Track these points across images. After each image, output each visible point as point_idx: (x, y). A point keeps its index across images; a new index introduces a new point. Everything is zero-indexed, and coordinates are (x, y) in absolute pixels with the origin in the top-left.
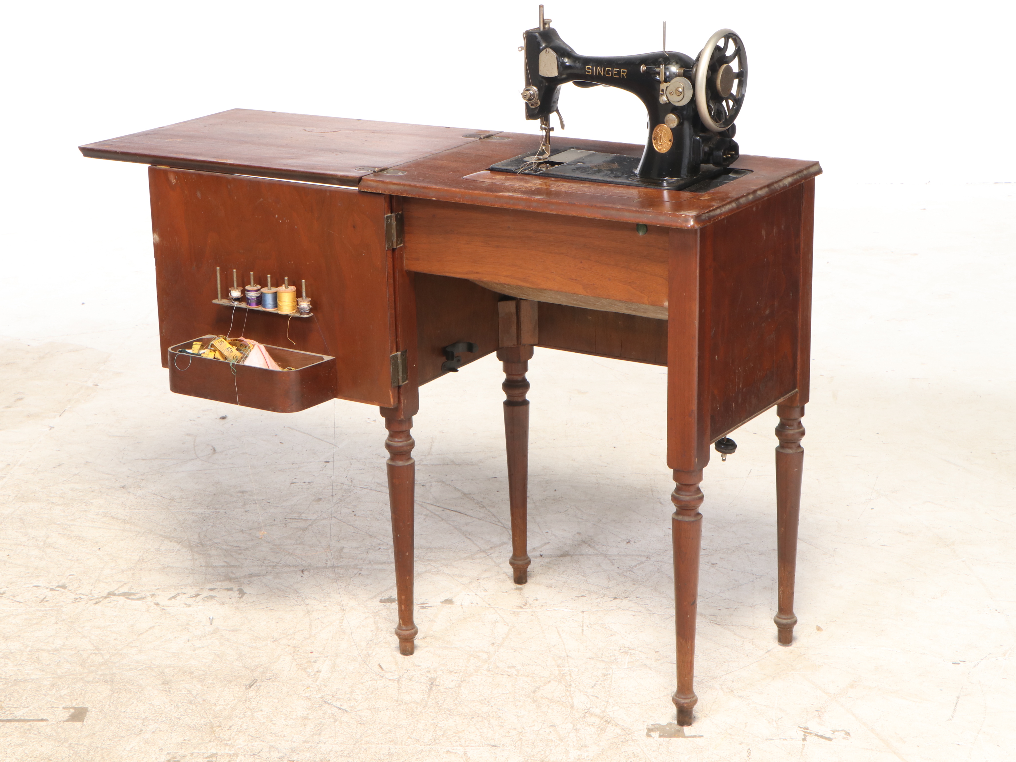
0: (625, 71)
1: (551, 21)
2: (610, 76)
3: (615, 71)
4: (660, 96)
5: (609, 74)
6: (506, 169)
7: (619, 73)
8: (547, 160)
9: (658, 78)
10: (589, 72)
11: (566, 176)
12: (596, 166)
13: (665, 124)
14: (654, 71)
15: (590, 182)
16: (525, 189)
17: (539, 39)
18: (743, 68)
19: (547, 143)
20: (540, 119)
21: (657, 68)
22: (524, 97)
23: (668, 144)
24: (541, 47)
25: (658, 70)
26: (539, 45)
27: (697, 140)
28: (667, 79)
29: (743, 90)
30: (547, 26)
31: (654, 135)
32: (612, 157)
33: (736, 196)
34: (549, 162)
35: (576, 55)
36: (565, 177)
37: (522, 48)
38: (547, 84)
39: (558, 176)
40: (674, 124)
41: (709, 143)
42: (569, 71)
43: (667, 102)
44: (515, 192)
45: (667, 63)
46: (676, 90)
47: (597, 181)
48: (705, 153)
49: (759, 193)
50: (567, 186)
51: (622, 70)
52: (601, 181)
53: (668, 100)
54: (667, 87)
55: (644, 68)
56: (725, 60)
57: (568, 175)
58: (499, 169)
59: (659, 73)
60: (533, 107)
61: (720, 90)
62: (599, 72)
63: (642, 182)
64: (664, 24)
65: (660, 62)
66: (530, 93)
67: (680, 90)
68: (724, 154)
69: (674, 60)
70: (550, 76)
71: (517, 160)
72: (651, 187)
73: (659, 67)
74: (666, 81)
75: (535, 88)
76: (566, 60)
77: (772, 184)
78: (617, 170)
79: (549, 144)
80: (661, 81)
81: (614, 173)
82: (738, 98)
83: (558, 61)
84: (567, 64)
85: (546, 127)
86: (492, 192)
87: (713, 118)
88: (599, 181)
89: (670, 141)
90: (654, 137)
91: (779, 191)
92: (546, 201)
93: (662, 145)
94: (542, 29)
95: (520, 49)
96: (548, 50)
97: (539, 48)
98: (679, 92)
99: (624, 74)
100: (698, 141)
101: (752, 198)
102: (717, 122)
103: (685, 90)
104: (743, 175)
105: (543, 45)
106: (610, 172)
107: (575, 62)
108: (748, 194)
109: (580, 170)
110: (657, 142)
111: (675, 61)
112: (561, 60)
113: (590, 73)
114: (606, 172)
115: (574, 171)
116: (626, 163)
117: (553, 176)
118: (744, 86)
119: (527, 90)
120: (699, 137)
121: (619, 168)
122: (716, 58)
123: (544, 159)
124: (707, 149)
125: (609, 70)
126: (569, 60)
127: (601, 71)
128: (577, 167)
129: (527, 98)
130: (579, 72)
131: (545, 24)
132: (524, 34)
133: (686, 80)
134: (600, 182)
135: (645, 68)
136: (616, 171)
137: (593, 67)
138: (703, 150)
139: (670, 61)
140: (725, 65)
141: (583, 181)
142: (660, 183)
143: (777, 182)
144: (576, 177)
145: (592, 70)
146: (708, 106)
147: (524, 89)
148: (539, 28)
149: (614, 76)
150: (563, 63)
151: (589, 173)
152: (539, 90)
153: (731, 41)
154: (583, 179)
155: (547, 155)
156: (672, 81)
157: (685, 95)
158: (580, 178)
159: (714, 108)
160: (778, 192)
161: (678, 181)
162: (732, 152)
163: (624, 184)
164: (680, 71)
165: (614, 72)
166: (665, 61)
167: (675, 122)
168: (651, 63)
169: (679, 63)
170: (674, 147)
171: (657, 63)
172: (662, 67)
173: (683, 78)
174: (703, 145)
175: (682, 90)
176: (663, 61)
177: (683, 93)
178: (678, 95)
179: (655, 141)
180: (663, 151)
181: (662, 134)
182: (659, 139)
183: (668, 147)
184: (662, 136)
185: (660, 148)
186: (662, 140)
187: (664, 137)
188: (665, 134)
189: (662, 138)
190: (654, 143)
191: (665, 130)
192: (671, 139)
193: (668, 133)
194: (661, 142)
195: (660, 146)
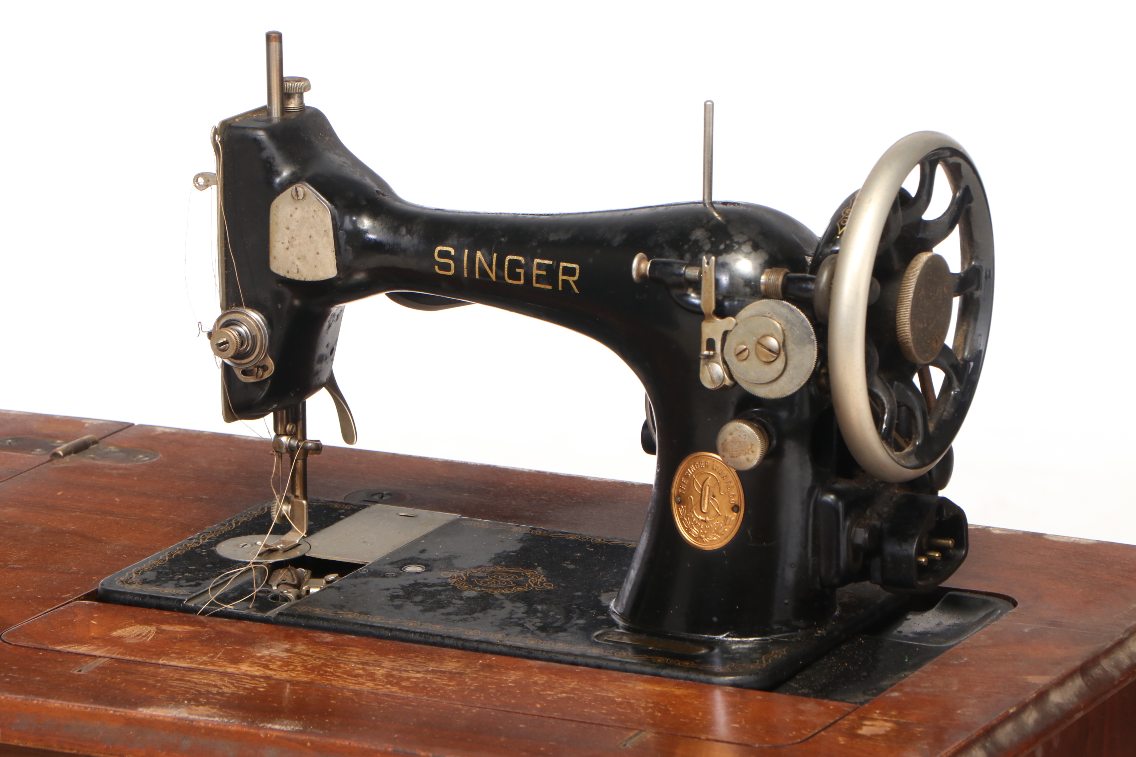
0: (574, 269)
1: (308, 88)
2: (522, 282)
3: (540, 266)
4: (702, 362)
5: (517, 277)
6: (159, 598)
7: (551, 273)
8: (297, 553)
9: (694, 298)
10: (447, 267)
11: (371, 626)
12: (470, 581)
13: (716, 452)
14: (681, 275)
15: (459, 652)
16: (233, 689)
17: (271, 150)
18: (977, 258)
19: (298, 493)
20: (270, 416)
21: (688, 266)
22: (220, 348)
23: (726, 518)
24: (278, 180)
25: (692, 272)
26: (271, 171)
27: (827, 504)
28: (726, 303)
29: (980, 330)
30: (293, 104)
31: (679, 488)
32: (521, 540)
33: (983, 722)
34: (303, 561)
35: (397, 204)
36: (368, 629)
37: (207, 180)
38: (296, 302)
39: (343, 627)
40: (751, 456)
41: (868, 513)
42: (376, 260)
43: (728, 382)
44: (199, 704)
45: (722, 247)
46: (759, 343)
47: (484, 646)
48: (855, 549)
49: (1056, 698)
50: (380, 672)
51: (563, 264)
52: (496, 648)
53: (731, 377)
54: (725, 334)
55: (643, 266)
56: (920, 235)
57: (377, 620)
58: (130, 598)
59: (696, 285)
60: (251, 379)
61: (911, 343)
62: (482, 271)
63: (639, 651)
64: (709, 109)
65: (696, 241)
66: (240, 334)
67: (773, 342)
68: (921, 552)
69: (745, 238)
70: (309, 279)
71: (191, 555)
72: (675, 673)
73: (698, 264)
74: (721, 312)
75: (255, 316)
76: (366, 223)
77: (1094, 660)
78: (546, 596)
79: (305, 498)
80: (704, 309)
81: (536, 611)
82: (963, 359)
83: (337, 228)
84: (371, 236)
85: (294, 443)
86: (113, 702)
87: (885, 437)
88: (490, 647)
89: (735, 508)
90: (679, 495)
91: (1120, 682)
92: (312, 743)
93: (705, 521)
94: (276, 113)
95: (201, 180)
96: (300, 190)
97: (270, 182)
98: (770, 351)
99: (571, 279)
100: (832, 508)
101: (1037, 722)
102: (899, 448)
103: (790, 346)
104: (982, 614)
105: (286, 173)
106: (521, 608)
107: (395, 230)
108: (1023, 708)
109: (419, 598)
110: (690, 510)
111: (749, 240)
112: (347, 224)
113: (450, 270)
114: (509, 606)
115: (397, 602)
116: (572, 567)
117: (326, 624)
118: (981, 315)
119: (228, 324)
120: (832, 497)
121: (551, 587)
122: (894, 235)
123: (285, 551)
124: (861, 536)
125: (518, 261)
126: (377, 224)
127: (490, 266)
128: (406, 583)
129: (231, 352)
130: (412, 263)
131: (286, 96)
132: (216, 132)
133: (792, 310)
134: (493, 653)
135: (646, 266)
136: (542, 602)
137: (459, 250)
138: (850, 540)
139: (732, 241)
140: (924, 257)
141: (434, 644)
142: (702, 656)
143: (1108, 652)
144: (407, 631)
145: (458, 260)
146: (873, 396)
147: (219, 320)
148: (265, 110)
149: (535, 285)
150: (357, 234)
151: (450, 609)
152: (270, 322)
153: (941, 174)
154: (431, 640)
155: (296, 536)
156: (743, 314)
157: (791, 363)
158: (421, 633)
159: (890, 402)
160: (1115, 687)
161: (763, 649)
162: (944, 542)
163: (580, 660)
164: (773, 277)
165: (535, 272)
166: (713, 239)
167: (754, 449)
168: (664, 245)
169: (762, 248)
170: (749, 532)
171: (686, 247)
172: (708, 263)
173: (782, 303)
174: (848, 523)
175: (781, 345)
176: (707, 241)
177: (782, 353)
178: (765, 360)
179: (682, 507)
180: (711, 545)
181: (708, 488)
182: (694, 501)
183: (726, 530)
184: (707, 494)
185: (699, 533)
186: (708, 508)
187: (714, 496)
188: (717, 487)
189: (704, 499)
190: (679, 515)
191: (718, 474)
192: (737, 503)
193: (729, 483)
194: (704, 511)
195: (700, 526)
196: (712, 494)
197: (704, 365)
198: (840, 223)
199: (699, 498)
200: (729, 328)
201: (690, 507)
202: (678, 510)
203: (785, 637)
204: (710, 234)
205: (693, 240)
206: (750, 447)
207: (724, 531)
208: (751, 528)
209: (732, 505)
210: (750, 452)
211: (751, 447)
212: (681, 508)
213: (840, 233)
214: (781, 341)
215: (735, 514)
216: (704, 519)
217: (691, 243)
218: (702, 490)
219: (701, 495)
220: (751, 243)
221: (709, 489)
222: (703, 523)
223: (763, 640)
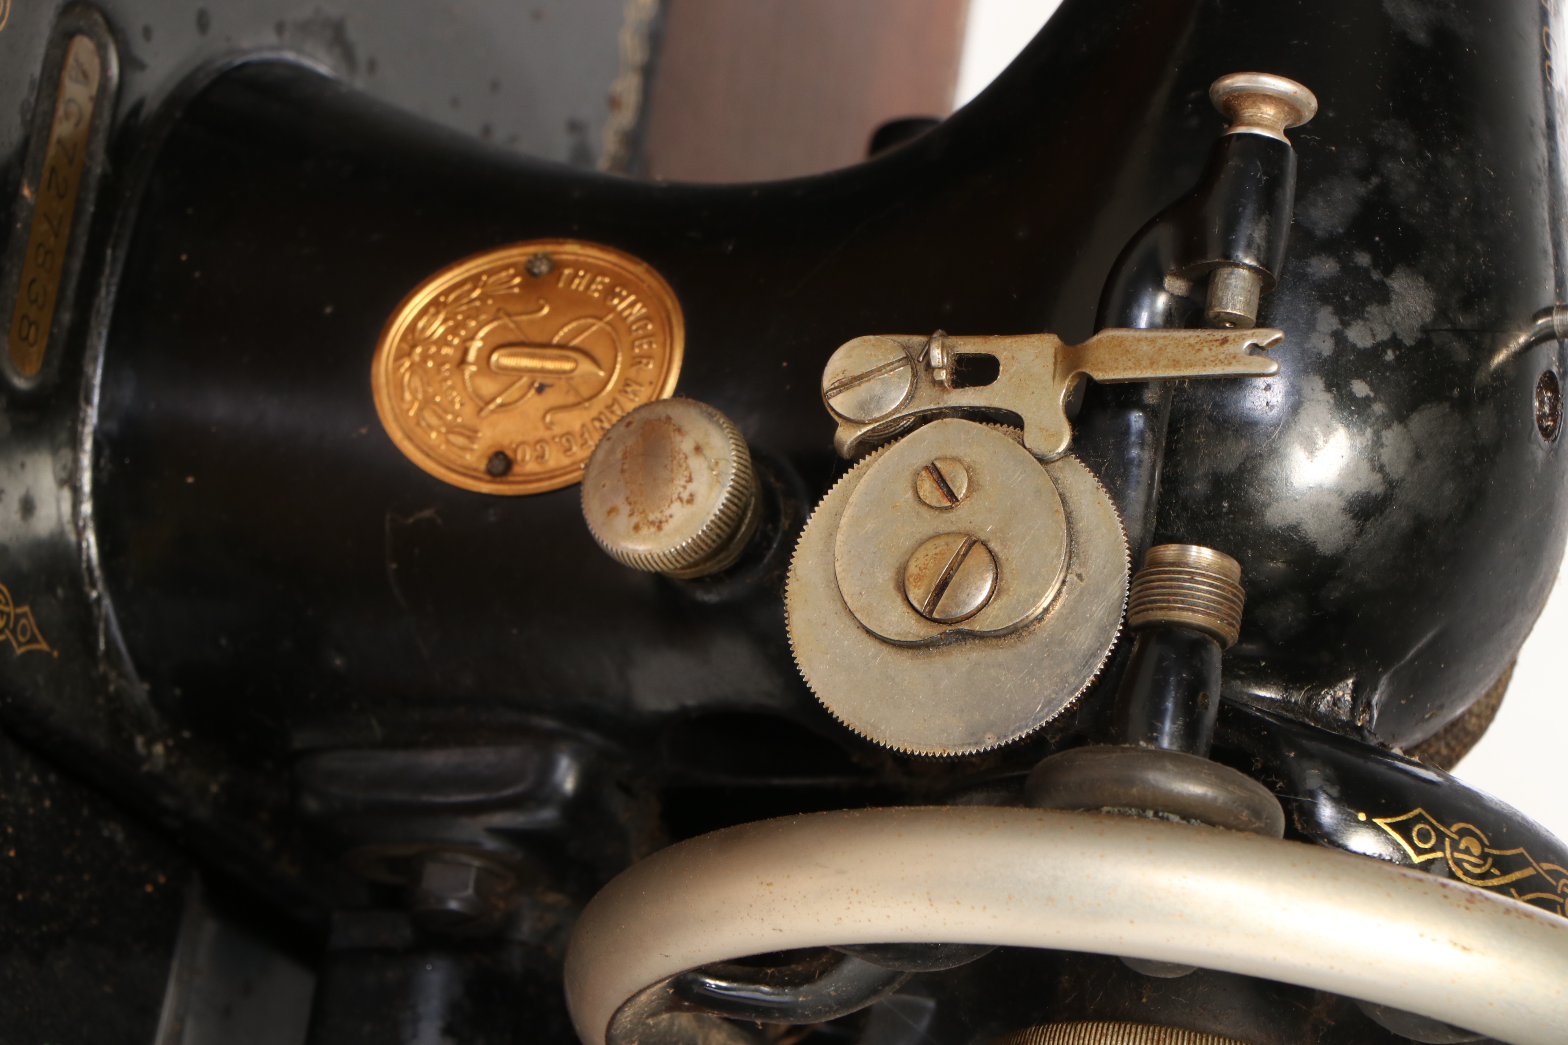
4: (907, 342)
23: (471, 435)
31: (577, 266)
43: (847, 437)
53: (863, 447)
55: (1269, 111)
74: (1089, 403)
80: (1111, 342)
89: (501, 465)
90: (556, 267)
93: (462, 362)
98: (945, 586)
103: (961, 659)
110: (503, 307)
135: (1271, 122)
156: (1082, 484)
157: (904, 663)
166: (1390, 356)
167: (645, 531)
168: (1375, 180)
169: (1361, 532)
170: (427, 513)
171: (1363, 259)
172: (1255, 349)
173: (1114, 625)
174: (491, 844)
175: (965, 626)
176: (1383, 335)
177: (934, 631)
178: (913, 569)
179: (517, 280)
180: (387, 382)
181: (567, 366)
182: (532, 322)
183: (434, 435)
184: (550, 365)
185: (427, 342)
186: (506, 369)
187: (541, 390)
188: (571, 399)
189: (532, 356)
190: (490, 273)
191: (609, 402)
192: (517, 469)
193: (580, 441)
194: (495, 357)
195: (449, 344)
196: (548, 381)
197: (905, 348)
198: (1419, 819)
199: (539, 339)
200: (1031, 437)
201: (511, 307)
202: (506, 267)
203: (109, 641)
204: (1409, 342)
205: (1389, 282)
206: (651, 517)
207: (431, 427)
208: (439, 521)
209: (509, 453)
210: (635, 519)
211: (652, 523)
212: (514, 276)
213: (1379, 821)
214: (977, 626)
215: (483, 466)
216: (472, 356)
217: (1376, 276)
218: (561, 346)
219: (548, 345)
220: (1379, 489)
221: (565, 372)
222: (459, 355)
223: (90, 569)
